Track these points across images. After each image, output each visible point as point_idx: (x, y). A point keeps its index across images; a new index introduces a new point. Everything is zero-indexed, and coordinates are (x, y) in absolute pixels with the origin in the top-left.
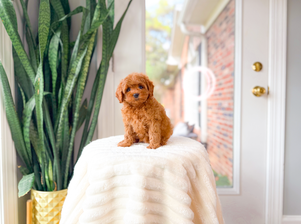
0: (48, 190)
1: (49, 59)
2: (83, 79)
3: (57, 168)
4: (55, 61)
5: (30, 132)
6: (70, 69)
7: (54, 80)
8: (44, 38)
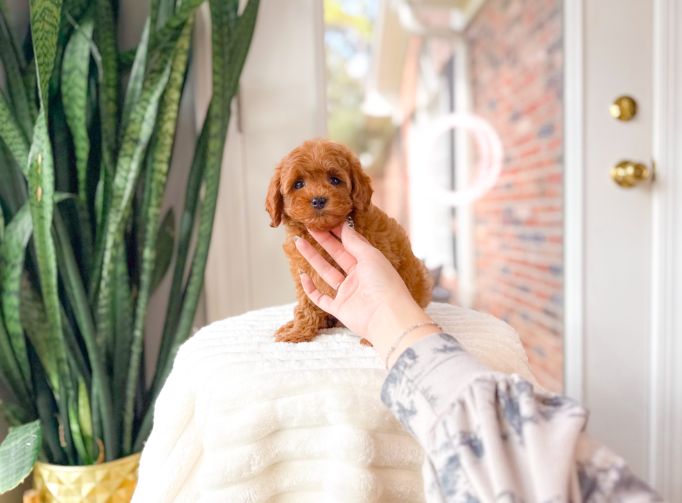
0: (80, 462)
1: (65, 101)
2: (163, 155)
3: (103, 401)
4: (80, 108)
5: (22, 305)
6: (125, 128)
7: (82, 160)
8: (46, 39)
